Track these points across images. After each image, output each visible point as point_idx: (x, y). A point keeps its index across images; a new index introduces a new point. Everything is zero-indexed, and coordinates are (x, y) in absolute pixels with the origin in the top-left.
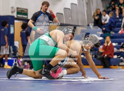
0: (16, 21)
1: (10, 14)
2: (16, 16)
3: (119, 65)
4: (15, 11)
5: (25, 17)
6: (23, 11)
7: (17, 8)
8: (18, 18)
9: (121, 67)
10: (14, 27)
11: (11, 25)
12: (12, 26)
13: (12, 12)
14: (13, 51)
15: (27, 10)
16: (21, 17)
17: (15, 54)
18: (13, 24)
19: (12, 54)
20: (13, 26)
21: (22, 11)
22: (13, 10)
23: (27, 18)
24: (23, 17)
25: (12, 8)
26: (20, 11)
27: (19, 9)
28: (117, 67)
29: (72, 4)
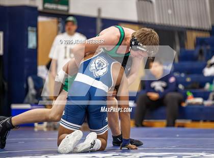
0: (41, 19)
1: (28, 2)
2: (40, 8)
5: (63, 8)
8: (45, 11)
10: (37, 31)
11: (29, 28)
12: (33, 31)
14: (36, 88)
16: (53, 9)
17: (38, 96)
18: (35, 25)
19: (33, 95)
20: (35, 29)
23: (68, 11)
24: (57, 10)
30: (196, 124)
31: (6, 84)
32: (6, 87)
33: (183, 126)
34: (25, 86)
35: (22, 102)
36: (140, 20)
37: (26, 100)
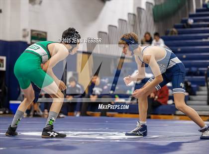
1: (21, 39)
2: (29, 42)
3: (175, 115)
4: (28, 35)
6: (40, 34)
7: (32, 31)
9: (178, 118)
13: (24, 36)
15: (46, 33)
21: (38, 34)
22: (26, 33)
25: (24, 30)
26: (36, 35)
27: (34, 33)
28: (173, 117)
29: (110, 26)
30: (121, 115)
31: (7, 88)
32: (7, 91)
33: (112, 116)
34: (18, 90)
35: (16, 99)
36: (89, 51)
37: (19, 99)
